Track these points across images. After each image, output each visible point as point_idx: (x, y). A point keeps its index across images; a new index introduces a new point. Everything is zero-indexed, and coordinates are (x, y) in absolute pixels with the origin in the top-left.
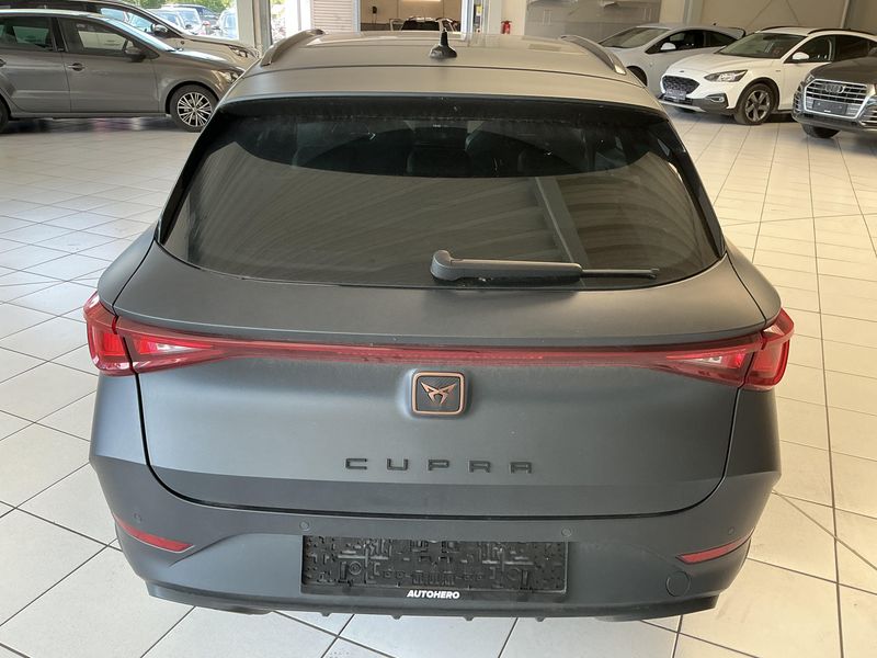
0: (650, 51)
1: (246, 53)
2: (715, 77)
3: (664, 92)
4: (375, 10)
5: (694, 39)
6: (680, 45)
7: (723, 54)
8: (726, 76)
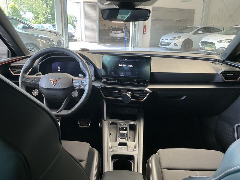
0: (194, 34)
1: (56, 34)
2: (221, 42)
3: (201, 47)
4: (104, 25)
5: (208, 30)
6: (204, 32)
7: (220, 34)
8: (225, 41)
